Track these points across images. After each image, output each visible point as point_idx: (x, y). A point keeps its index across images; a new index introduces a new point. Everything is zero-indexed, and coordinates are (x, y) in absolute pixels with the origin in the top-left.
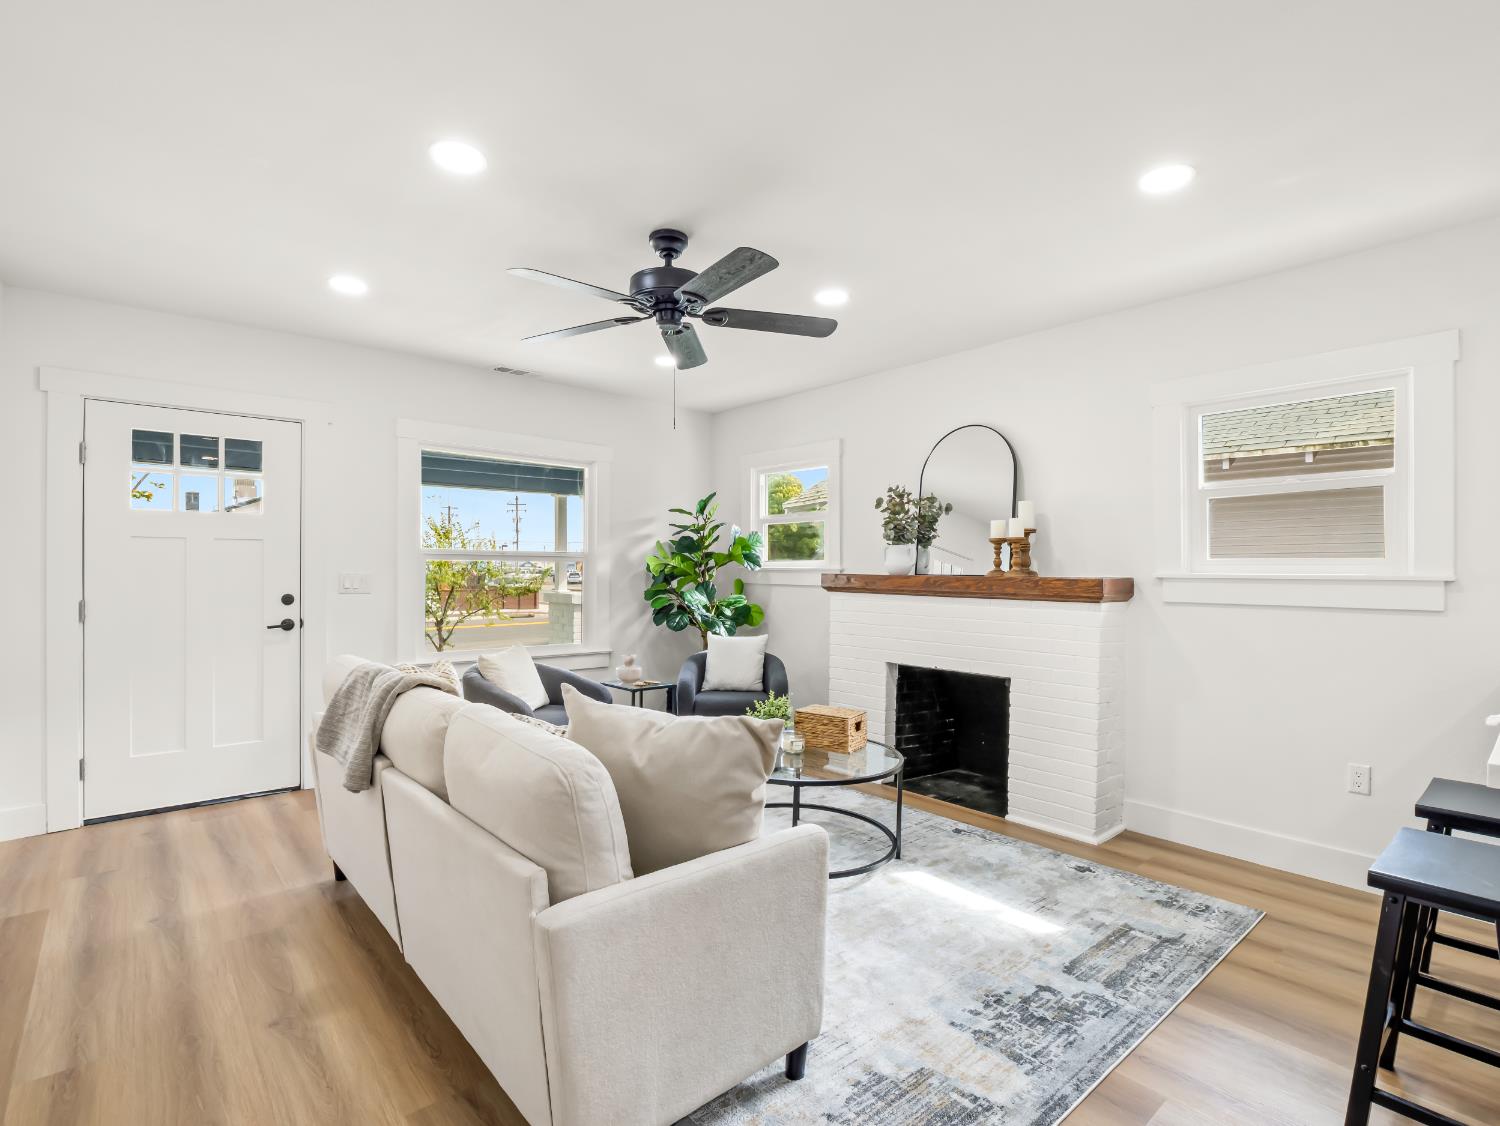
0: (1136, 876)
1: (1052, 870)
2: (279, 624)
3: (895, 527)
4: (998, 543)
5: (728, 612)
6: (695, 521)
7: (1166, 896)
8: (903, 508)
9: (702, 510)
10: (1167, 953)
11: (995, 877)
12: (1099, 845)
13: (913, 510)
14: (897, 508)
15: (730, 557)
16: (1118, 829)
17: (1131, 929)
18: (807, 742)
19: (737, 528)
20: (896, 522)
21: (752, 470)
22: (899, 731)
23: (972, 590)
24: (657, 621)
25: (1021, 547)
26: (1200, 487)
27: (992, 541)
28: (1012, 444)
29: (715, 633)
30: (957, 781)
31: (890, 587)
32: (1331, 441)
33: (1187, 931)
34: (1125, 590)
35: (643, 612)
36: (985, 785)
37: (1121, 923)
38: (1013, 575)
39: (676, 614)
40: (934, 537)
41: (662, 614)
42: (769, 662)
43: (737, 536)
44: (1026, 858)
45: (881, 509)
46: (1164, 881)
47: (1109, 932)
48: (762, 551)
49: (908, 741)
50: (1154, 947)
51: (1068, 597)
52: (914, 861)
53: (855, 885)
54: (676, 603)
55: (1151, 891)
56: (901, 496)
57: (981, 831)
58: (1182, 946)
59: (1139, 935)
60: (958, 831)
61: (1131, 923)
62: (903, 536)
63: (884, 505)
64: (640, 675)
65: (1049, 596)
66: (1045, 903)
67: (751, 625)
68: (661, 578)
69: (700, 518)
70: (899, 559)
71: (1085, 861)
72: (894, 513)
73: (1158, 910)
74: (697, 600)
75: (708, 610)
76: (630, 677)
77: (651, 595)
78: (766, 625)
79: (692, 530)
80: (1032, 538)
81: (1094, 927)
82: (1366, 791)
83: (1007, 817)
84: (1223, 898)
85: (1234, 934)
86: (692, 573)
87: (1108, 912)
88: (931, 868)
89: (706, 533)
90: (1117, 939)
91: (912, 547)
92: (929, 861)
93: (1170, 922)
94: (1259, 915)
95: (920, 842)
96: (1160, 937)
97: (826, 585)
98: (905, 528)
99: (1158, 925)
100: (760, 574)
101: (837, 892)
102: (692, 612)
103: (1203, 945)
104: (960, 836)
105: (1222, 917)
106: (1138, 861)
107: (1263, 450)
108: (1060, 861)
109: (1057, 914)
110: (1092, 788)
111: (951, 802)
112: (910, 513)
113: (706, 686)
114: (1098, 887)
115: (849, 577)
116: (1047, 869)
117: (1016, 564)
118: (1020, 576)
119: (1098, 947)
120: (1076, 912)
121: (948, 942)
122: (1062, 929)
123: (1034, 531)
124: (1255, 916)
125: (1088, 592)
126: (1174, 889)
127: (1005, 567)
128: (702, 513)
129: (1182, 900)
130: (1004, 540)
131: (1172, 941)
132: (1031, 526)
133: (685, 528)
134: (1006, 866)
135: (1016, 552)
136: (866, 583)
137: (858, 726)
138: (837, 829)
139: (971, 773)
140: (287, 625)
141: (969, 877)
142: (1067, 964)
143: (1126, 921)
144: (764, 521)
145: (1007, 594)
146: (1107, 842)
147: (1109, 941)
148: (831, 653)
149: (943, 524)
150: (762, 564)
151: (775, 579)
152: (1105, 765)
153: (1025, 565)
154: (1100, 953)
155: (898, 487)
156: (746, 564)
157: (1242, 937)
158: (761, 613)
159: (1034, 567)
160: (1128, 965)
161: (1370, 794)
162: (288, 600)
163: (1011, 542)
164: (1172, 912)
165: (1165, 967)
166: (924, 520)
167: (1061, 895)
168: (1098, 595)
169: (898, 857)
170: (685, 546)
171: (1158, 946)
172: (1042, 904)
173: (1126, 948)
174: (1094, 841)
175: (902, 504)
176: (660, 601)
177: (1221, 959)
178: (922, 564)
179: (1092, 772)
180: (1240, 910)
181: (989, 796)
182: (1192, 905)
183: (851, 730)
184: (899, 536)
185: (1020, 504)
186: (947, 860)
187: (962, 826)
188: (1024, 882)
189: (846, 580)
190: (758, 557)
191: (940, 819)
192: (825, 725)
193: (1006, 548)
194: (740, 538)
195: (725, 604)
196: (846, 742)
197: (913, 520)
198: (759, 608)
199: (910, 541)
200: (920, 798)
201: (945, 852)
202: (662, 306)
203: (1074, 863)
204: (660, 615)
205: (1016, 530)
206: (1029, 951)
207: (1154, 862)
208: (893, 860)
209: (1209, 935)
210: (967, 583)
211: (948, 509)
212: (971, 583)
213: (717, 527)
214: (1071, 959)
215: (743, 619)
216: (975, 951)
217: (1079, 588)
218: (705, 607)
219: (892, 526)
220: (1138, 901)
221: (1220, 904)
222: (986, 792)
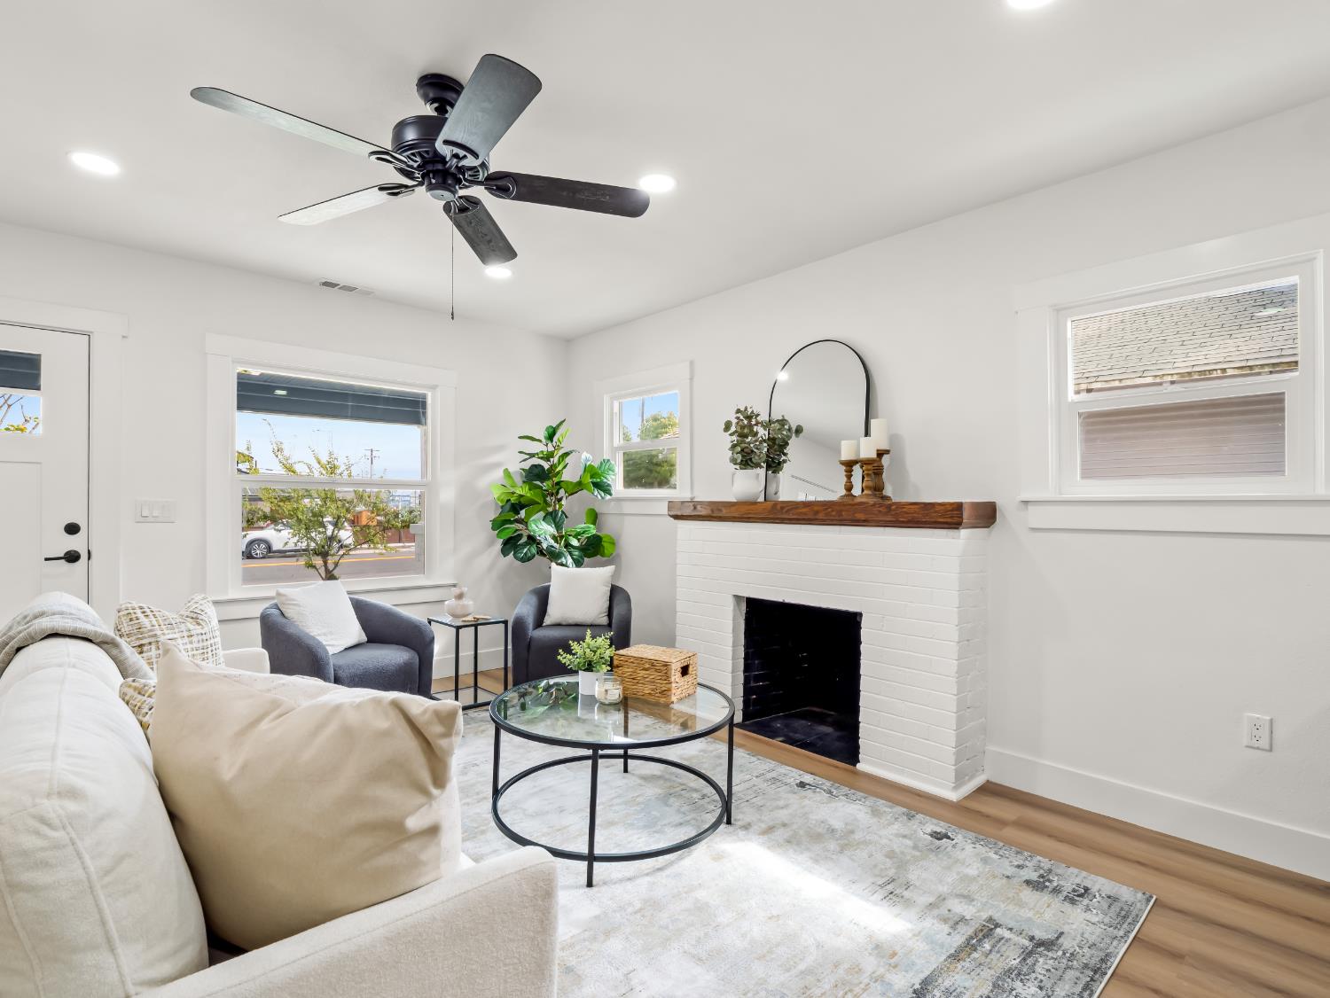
0: (1001, 844)
1: (905, 836)
2: (62, 555)
3: (742, 450)
4: (849, 465)
5: (575, 542)
6: (544, 449)
7: (1037, 874)
8: (752, 430)
9: (551, 437)
10: (1043, 964)
11: (838, 849)
12: (959, 802)
13: (762, 433)
14: (746, 431)
15: (579, 486)
16: (979, 780)
17: (997, 925)
18: (625, 689)
19: (588, 455)
20: (743, 445)
21: (605, 396)
22: (747, 668)
23: (821, 516)
24: (505, 552)
25: (874, 468)
26: (1070, 400)
27: (843, 463)
28: (864, 359)
29: (562, 565)
30: (809, 721)
31: (736, 515)
32: (1189, 370)
33: (1066, 929)
34: (987, 515)
35: (491, 544)
36: (837, 725)
37: (985, 915)
38: (864, 500)
39: (526, 544)
40: (785, 461)
41: (510, 545)
42: (615, 593)
43: (589, 463)
44: (875, 820)
45: (729, 432)
46: (1035, 852)
47: (970, 931)
48: (616, 480)
49: (757, 679)
50: (1027, 954)
51: (926, 523)
52: (746, 827)
53: (671, 863)
54: (525, 533)
55: (1018, 866)
56: (749, 418)
57: (828, 784)
58: (1060, 953)
59: (1007, 934)
60: (802, 785)
61: (997, 916)
62: (751, 459)
63: (733, 429)
64: (471, 609)
65: (903, 522)
66: (894, 889)
67: (602, 556)
68: (508, 507)
69: (550, 445)
70: (747, 484)
71: (942, 823)
72: (743, 436)
73: (1028, 895)
74: (543, 530)
75: (556, 541)
76: (459, 612)
77: (498, 524)
78: (618, 556)
79: (542, 458)
80: (885, 460)
81: (951, 923)
82: (1267, 747)
83: (859, 766)
84: (1103, 877)
85: (1121, 933)
86: (542, 502)
87: (968, 898)
88: (766, 837)
89: (556, 460)
90: (980, 941)
91: (761, 472)
92: (764, 826)
93: (1042, 913)
94: (1148, 900)
95: (758, 801)
96: (1032, 938)
97: (672, 513)
98: (752, 451)
99: (1029, 919)
100: (613, 503)
101: (647, 874)
102: (540, 543)
103: (1086, 950)
104: (802, 792)
105: (1105, 906)
106: (1002, 823)
107: (1120, 380)
108: (914, 824)
109: (908, 903)
110: (950, 736)
111: (801, 746)
112: (759, 435)
113: (548, 621)
114: (957, 861)
115: (695, 504)
116: (897, 835)
117: (868, 488)
118: (871, 501)
119: (955, 957)
120: (931, 900)
121: (770, 951)
122: (909, 926)
123: (887, 452)
124: (1144, 902)
125: (947, 517)
126: (1046, 864)
127: (857, 491)
128: (552, 441)
129: (1056, 879)
130: (856, 462)
131: (1048, 945)
132: (884, 446)
133: (532, 456)
134: (852, 832)
135: (868, 475)
136: (712, 511)
137: (685, 671)
138: (668, 784)
139: (826, 711)
140: (72, 557)
141: (808, 849)
142: (917, 986)
143: (990, 913)
144: (619, 448)
145: (858, 521)
146: (967, 798)
147: (970, 946)
148: (678, 585)
149: (794, 449)
150: (613, 492)
151: (628, 508)
152: (965, 709)
153: (878, 489)
154: (959, 966)
155: (746, 409)
156: (596, 493)
157: (1132, 936)
158: (613, 543)
159: (888, 491)
160: (995, 986)
161: (1271, 750)
162: (72, 529)
163: (865, 463)
164: (1045, 898)
165: (1041, 988)
166: (774, 443)
167: (914, 875)
168: (956, 520)
169: (729, 822)
170: (535, 475)
171: (1030, 954)
172: (890, 887)
173: (991, 956)
174: (953, 796)
175: (751, 426)
176: (507, 531)
177: (1110, 972)
178: (771, 490)
179: (952, 718)
180: (1126, 893)
181: (840, 739)
182: (1068, 886)
183: (676, 675)
184: (746, 460)
185: (873, 422)
186: (784, 825)
187: (808, 778)
188: (870, 856)
189: (692, 508)
190: (609, 485)
191: (784, 769)
192: (646, 670)
193: (857, 470)
194: (590, 465)
195: (573, 534)
196: (669, 690)
197: (761, 442)
198: (611, 538)
199: (758, 465)
200: (767, 744)
201: (783, 815)
202: (430, 167)
203: (930, 828)
204: (508, 546)
205: (867, 450)
206: (870, 964)
207: (1021, 824)
208: (723, 826)
209: (1093, 934)
210: (816, 508)
211: (799, 430)
212: (820, 508)
213: (567, 454)
214: (923, 976)
215: (593, 549)
216: (802, 967)
217: (936, 512)
218: (554, 538)
219: (739, 449)
220: (1005, 880)
221: (1100, 884)
222: (838, 734)
